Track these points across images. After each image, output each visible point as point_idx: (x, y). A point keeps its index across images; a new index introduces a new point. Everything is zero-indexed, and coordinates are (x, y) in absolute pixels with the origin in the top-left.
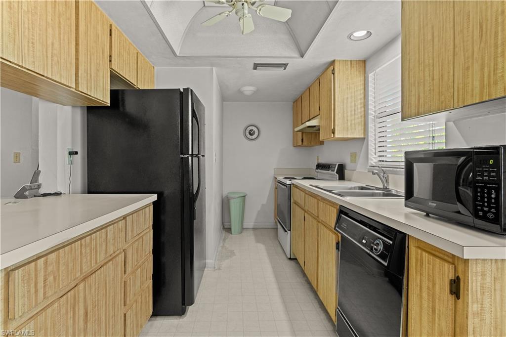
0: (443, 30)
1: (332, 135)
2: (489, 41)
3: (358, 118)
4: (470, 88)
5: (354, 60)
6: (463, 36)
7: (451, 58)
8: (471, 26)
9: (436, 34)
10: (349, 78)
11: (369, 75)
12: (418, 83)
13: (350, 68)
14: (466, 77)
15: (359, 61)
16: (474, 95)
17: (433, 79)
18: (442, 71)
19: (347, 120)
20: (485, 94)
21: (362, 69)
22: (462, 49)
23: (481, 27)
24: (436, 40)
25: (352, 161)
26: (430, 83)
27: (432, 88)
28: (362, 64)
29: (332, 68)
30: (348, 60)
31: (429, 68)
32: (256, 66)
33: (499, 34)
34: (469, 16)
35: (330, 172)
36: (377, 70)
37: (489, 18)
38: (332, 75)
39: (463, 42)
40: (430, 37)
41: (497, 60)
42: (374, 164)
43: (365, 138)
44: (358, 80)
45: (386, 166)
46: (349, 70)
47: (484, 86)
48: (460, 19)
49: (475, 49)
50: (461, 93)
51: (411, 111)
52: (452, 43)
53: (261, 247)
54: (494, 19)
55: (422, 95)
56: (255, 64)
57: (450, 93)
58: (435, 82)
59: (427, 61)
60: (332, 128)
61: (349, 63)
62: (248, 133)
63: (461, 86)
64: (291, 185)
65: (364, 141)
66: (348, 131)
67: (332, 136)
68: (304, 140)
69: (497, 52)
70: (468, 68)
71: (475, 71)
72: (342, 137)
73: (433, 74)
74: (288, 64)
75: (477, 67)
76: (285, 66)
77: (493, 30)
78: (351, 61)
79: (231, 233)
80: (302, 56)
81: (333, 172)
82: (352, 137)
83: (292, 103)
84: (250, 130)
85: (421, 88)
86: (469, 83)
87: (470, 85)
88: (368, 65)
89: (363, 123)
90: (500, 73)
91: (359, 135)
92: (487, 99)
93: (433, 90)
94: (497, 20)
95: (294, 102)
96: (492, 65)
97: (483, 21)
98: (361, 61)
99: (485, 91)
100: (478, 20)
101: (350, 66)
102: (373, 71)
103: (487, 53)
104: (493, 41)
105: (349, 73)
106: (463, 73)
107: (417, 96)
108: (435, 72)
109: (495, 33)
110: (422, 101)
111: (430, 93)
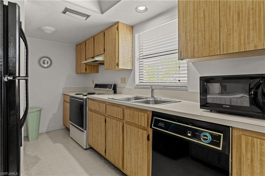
0: (212, 13)
1: (117, 66)
2: (244, 22)
3: (130, 58)
4: (232, 44)
5: (128, 25)
6: (226, 18)
7: (218, 28)
8: (232, 13)
9: (206, 14)
10: (126, 34)
11: (136, 35)
12: (193, 40)
13: (126, 28)
14: (229, 39)
15: (130, 26)
16: (235, 48)
17: (205, 38)
18: (211, 34)
19: (125, 59)
20: (242, 48)
21: (132, 31)
22: (225, 24)
23: (239, 15)
24: (207, 18)
25: (122, 82)
26: (202, 40)
27: (204, 43)
28: (131, 28)
29: (116, 26)
30: (125, 24)
31: (202, 33)
32: (66, 11)
33: (251, 19)
34: (231, 8)
35: (107, 89)
36: (141, 33)
37: (244, 11)
38: (117, 30)
39: (227, 21)
40: (202, 15)
41: (249, 32)
42: (137, 84)
43: (132, 70)
44: (130, 37)
45: (146, 85)
46: (126, 30)
47: (241, 44)
48: (224, 9)
49: (235, 25)
50: (225, 46)
51: (188, 55)
52: (218, 21)
53: (60, 146)
54: (247, 12)
55: (196, 46)
56: (66, 8)
57: (218, 46)
58: (206, 40)
59: (200, 29)
60: (117, 62)
61: (126, 26)
62: (42, 63)
63: (225, 43)
64: (86, 99)
65: (132, 71)
66: (125, 65)
67: (117, 68)
68: (87, 70)
69: (249, 28)
70: (230, 34)
71: (234, 36)
72: (122, 68)
73: (205, 36)
74: (90, 16)
75: (236, 34)
76: (88, 16)
77: (247, 17)
78: (127, 25)
79: (29, 141)
80: (102, 13)
81: (110, 89)
82: (127, 68)
83: (75, 46)
84: (44, 61)
85: (196, 43)
86: (231, 42)
87: (232, 43)
88: (135, 29)
89: (132, 61)
90: (252, 38)
91: (130, 68)
92: (243, 51)
93: (205, 44)
94: (249, 12)
95: (77, 45)
96: (246, 34)
97: (240, 11)
98: (131, 26)
99: (242, 47)
100: (237, 11)
101: (126, 27)
102: (139, 33)
103: (243, 28)
104: (246, 22)
105: (126, 31)
106: (226, 37)
107: (192, 47)
108: (206, 34)
109: (248, 18)
110: (196, 50)
111: (203, 46)
